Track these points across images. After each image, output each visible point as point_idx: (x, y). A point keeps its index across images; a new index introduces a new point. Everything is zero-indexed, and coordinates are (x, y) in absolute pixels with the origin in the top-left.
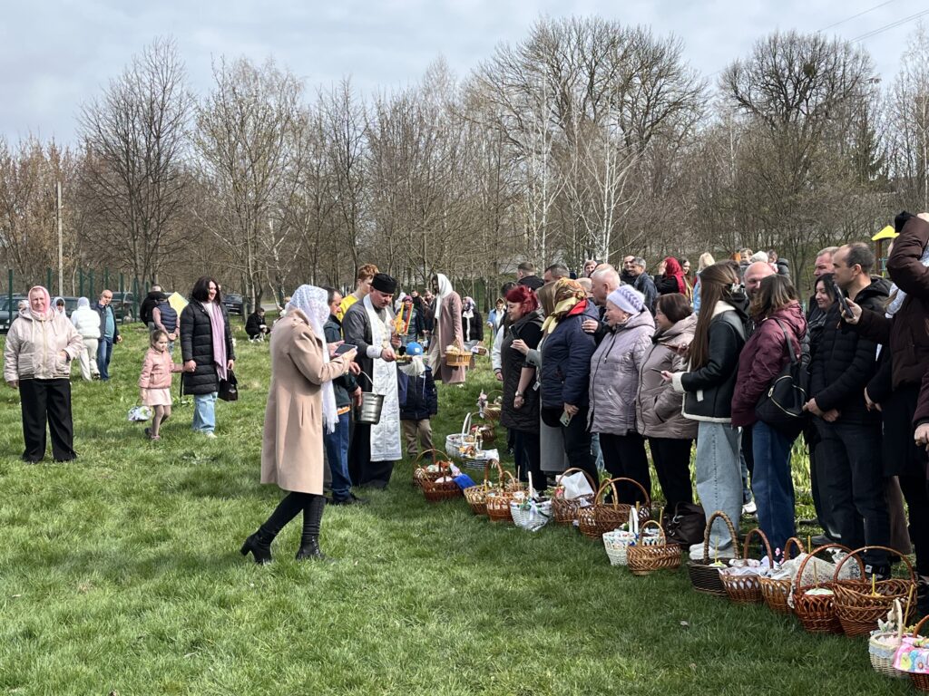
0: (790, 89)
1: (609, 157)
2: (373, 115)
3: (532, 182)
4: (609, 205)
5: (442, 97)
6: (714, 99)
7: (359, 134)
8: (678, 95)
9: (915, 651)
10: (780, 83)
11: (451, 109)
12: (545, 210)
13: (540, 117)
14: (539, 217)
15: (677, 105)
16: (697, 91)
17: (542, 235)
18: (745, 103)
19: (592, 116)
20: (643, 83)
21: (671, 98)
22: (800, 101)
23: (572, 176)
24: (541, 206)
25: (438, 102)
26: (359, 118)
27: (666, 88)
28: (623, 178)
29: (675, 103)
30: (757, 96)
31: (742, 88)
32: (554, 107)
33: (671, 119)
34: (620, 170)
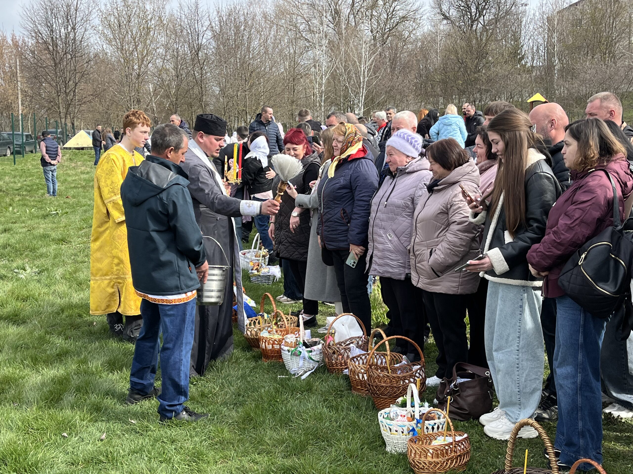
0: (473, 10)
1: (364, 50)
2: (214, 15)
3: (316, 62)
4: (364, 78)
6: (428, 14)
7: (205, 29)
8: (405, 12)
10: (468, 5)
11: (265, 16)
12: (324, 81)
13: (322, 24)
14: (320, 85)
15: (404, 18)
16: (416, 10)
17: (322, 97)
18: (446, 18)
19: (354, 24)
20: (385, 4)
21: (401, 14)
22: (480, 16)
23: (341, 60)
24: (321, 78)
27: (398, 7)
28: (373, 61)
30: (453, 13)
31: (445, 8)
33: (400, 27)
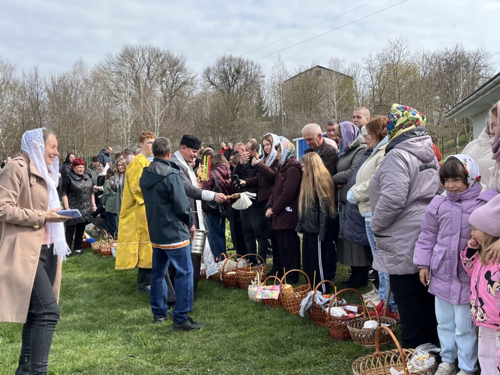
0: (230, 79)
1: (156, 104)
2: (49, 82)
3: (123, 113)
4: (157, 124)
5: (82, 76)
6: (200, 81)
7: (43, 91)
8: (185, 79)
9: (263, 291)
10: (226, 76)
11: (86, 81)
13: (126, 86)
14: (127, 129)
15: (185, 83)
16: (193, 78)
17: (128, 136)
18: (213, 84)
19: (149, 86)
20: (171, 73)
21: (182, 80)
22: (234, 84)
23: (141, 111)
24: (127, 124)
25: (80, 78)
26: (42, 84)
27: (180, 76)
28: (163, 113)
29: (184, 83)
30: (217, 81)
31: (211, 77)
32: (132, 82)
33: (183, 89)
34: (161, 109)
